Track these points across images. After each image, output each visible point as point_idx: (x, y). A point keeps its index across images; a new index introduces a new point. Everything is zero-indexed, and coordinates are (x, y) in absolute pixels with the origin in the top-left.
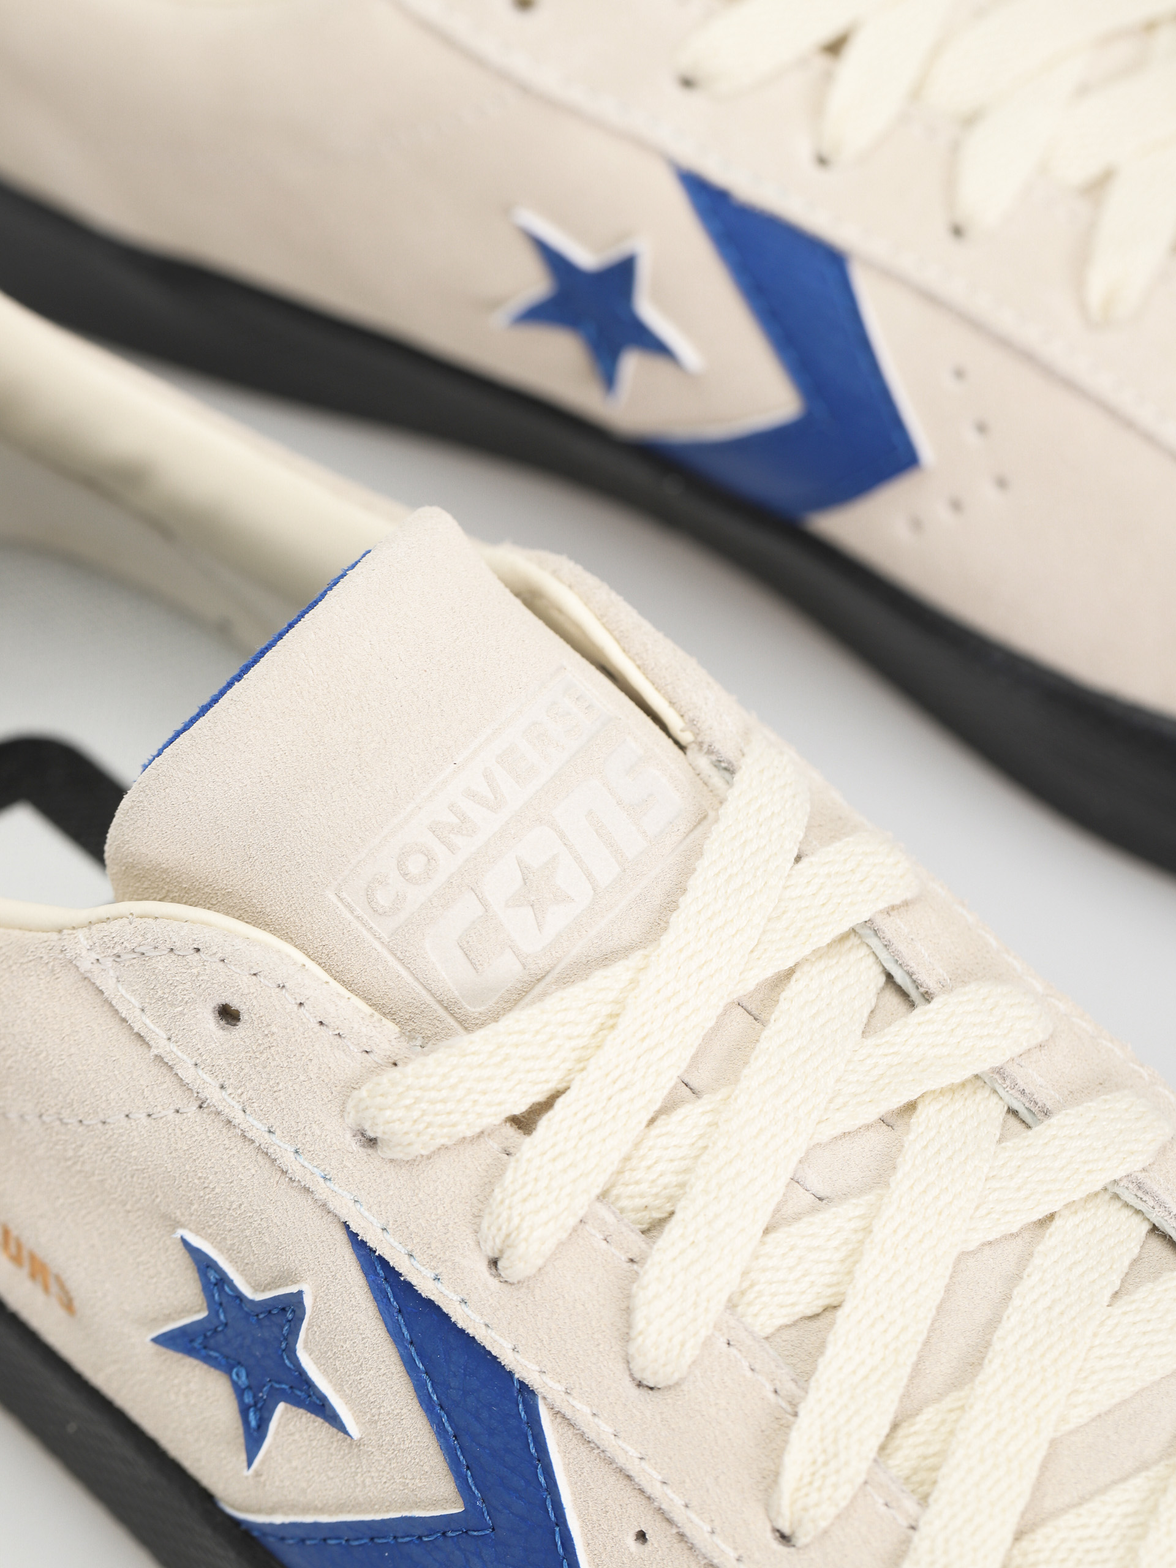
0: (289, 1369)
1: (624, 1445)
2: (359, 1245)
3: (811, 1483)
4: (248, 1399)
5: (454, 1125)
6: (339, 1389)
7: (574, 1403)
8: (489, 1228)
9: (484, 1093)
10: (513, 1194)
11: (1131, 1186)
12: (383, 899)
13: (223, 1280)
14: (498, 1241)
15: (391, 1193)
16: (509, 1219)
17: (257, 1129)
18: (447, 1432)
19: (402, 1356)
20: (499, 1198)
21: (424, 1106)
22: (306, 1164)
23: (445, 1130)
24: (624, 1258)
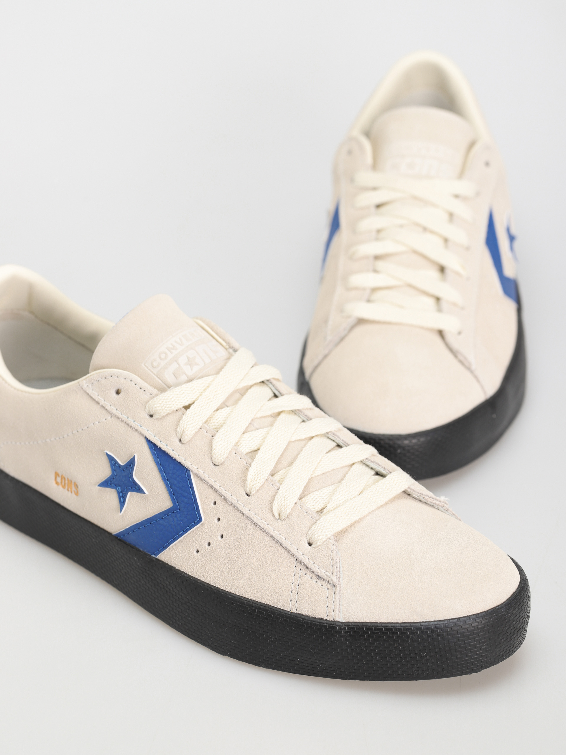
0: (131, 482)
1: (211, 479)
2: (149, 442)
3: (254, 480)
4: (121, 495)
5: (171, 407)
6: (143, 484)
7: (199, 470)
8: (179, 429)
9: (178, 400)
10: (185, 421)
11: (331, 434)
12: (155, 364)
13: (115, 462)
14: (181, 432)
15: (156, 426)
16: (184, 428)
17: (124, 418)
18: (169, 486)
19: (158, 468)
20: (181, 423)
21: (164, 403)
22: (136, 423)
23: (169, 408)
24: (211, 436)
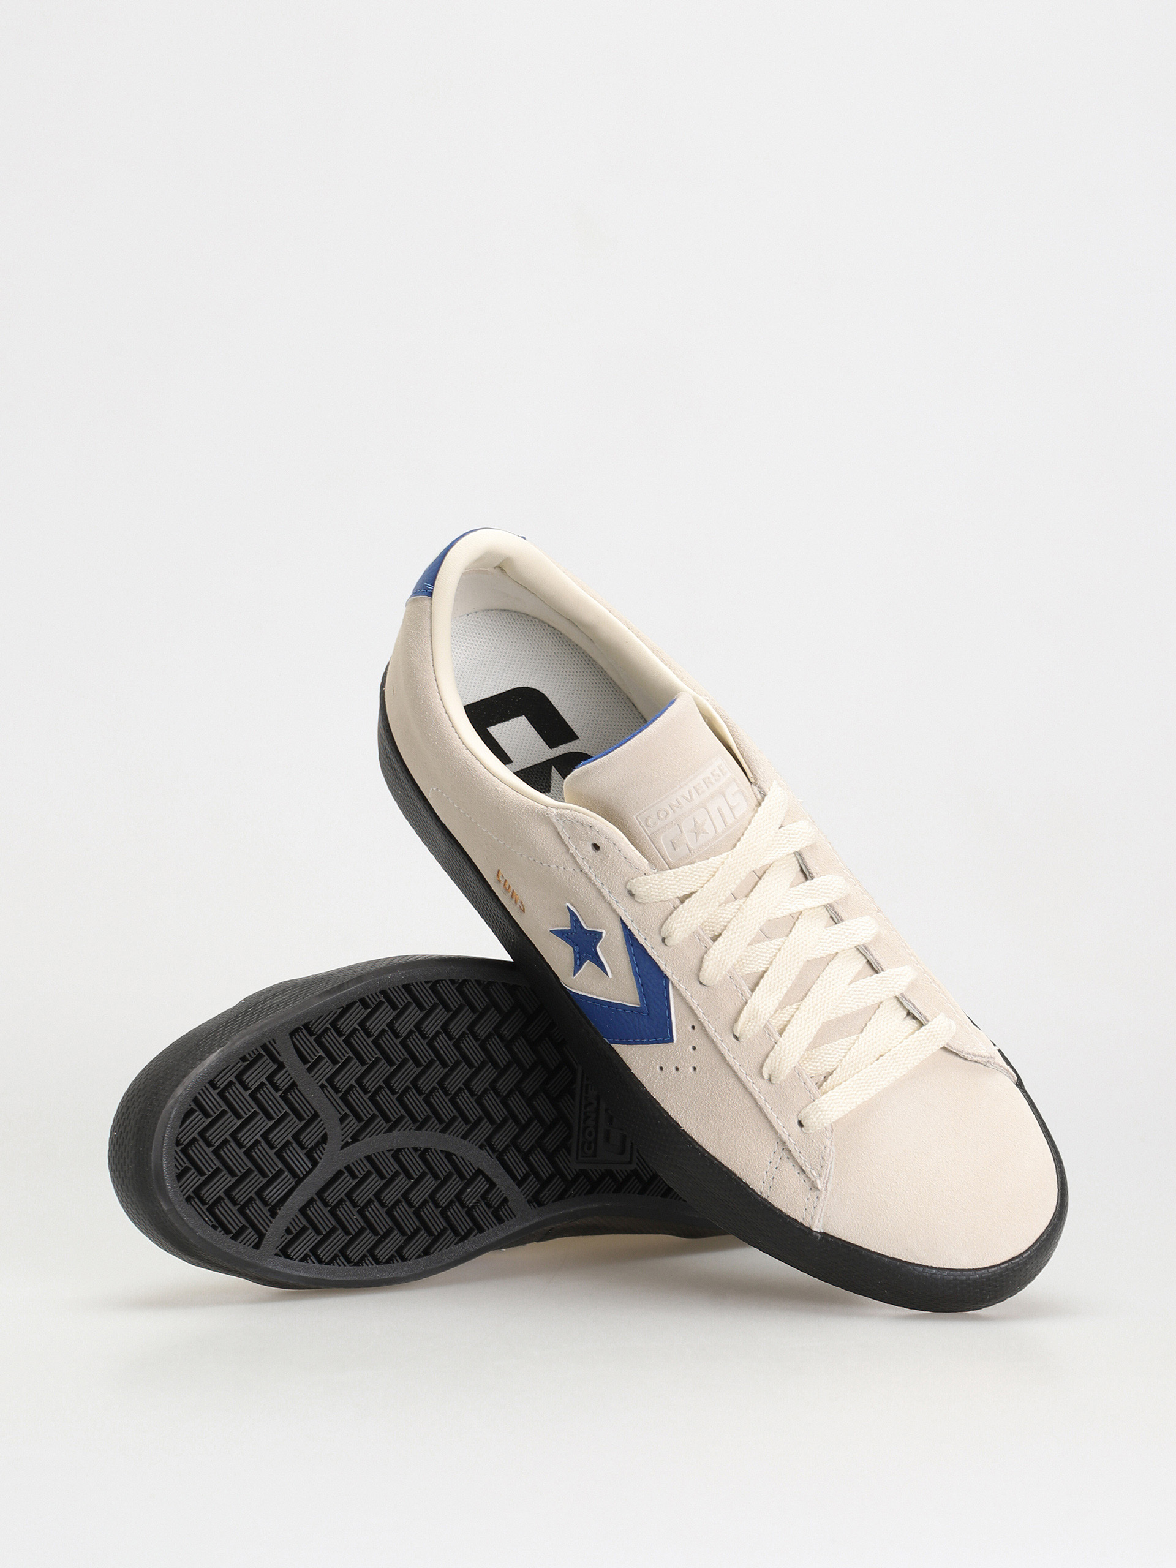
0: (593, 952)
1: (693, 1000)
2: (624, 925)
3: (747, 1024)
4: (578, 956)
5: (661, 896)
6: (607, 962)
7: (680, 985)
8: (664, 929)
9: (672, 888)
11: (863, 947)
12: (650, 822)
13: (577, 920)
14: (667, 932)
15: (636, 911)
16: (671, 928)
17: (598, 883)
18: (640, 983)
19: (630, 958)
22: (611, 897)
23: (657, 897)
24: (704, 946)
